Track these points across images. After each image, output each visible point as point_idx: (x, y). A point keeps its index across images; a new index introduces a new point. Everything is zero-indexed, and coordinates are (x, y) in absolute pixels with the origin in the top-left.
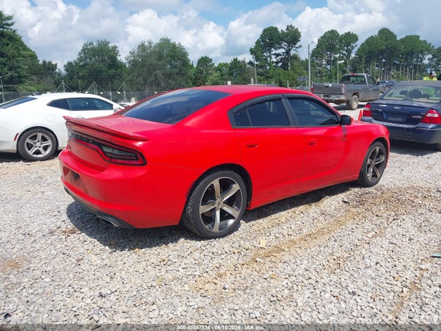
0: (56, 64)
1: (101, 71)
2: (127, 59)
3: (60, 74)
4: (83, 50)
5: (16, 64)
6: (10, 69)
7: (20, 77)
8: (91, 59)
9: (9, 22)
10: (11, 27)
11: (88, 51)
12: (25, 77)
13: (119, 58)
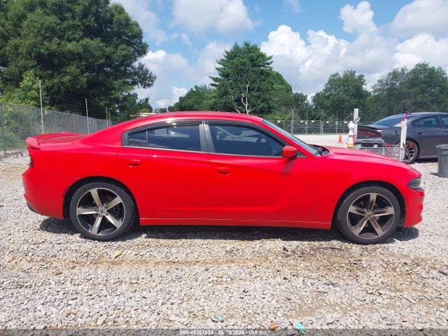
0: (307, 96)
1: (344, 101)
2: (374, 87)
3: (307, 105)
4: (330, 81)
5: (268, 96)
6: (263, 101)
7: (270, 108)
8: (335, 89)
9: (269, 61)
10: (270, 66)
11: (335, 82)
12: (274, 108)
13: (364, 87)
